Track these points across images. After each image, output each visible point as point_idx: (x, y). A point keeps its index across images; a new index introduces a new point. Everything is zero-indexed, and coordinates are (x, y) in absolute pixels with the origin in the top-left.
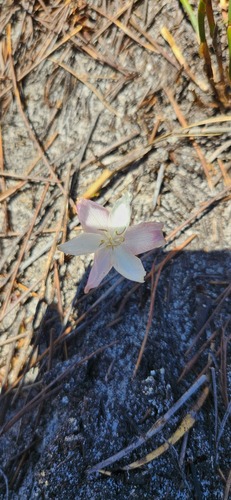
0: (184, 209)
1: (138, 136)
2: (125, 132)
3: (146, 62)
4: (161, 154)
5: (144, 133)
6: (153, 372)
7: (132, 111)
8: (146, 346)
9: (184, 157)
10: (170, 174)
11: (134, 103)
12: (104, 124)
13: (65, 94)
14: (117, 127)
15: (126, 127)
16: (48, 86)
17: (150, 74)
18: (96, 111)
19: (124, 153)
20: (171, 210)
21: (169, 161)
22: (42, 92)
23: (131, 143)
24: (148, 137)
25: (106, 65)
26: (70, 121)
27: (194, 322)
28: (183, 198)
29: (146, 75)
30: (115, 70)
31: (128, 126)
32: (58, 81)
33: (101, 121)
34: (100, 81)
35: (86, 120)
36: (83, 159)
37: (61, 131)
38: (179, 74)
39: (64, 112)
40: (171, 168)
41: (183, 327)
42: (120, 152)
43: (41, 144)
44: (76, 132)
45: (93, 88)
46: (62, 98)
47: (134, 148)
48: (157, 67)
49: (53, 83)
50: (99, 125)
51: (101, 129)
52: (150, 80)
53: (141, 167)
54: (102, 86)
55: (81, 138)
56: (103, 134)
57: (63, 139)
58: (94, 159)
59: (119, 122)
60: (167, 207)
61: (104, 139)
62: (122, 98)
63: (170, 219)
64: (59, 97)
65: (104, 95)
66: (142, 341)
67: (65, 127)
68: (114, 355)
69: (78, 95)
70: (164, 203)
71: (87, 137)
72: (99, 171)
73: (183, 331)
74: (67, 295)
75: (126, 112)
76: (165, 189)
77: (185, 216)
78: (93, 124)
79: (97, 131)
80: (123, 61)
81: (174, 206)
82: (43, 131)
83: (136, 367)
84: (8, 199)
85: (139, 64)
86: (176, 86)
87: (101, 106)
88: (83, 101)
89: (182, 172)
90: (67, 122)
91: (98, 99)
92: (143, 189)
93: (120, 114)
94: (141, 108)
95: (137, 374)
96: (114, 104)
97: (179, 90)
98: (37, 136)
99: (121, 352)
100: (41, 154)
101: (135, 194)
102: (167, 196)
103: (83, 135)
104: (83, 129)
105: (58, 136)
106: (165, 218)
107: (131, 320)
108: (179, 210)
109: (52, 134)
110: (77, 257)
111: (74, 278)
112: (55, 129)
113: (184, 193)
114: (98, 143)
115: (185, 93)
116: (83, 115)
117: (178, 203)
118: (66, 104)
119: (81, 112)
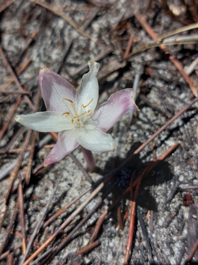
0: (163, 119)
1: (110, 54)
2: (99, 52)
4: (138, 69)
5: (118, 52)
9: (161, 72)
10: (147, 87)
11: (108, 29)
12: (78, 48)
13: (41, 27)
14: (91, 49)
15: (100, 48)
16: (24, 21)
17: (123, 5)
18: (70, 38)
20: (149, 122)
21: (144, 77)
22: (18, 27)
23: (105, 61)
24: (122, 55)
26: (45, 49)
27: (184, 240)
28: (162, 108)
29: (120, 6)
31: (101, 48)
33: (75, 46)
35: (60, 47)
37: (34, 57)
39: (39, 43)
40: (149, 82)
41: (171, 249)
43: (14, 69)
44: (50, 58)
45: (69, 19)
46: (37, 31)
50: (73, 50)
51: (75, 53)
52: (123, 10)
53: (116, 85)
54: (77, 18)
55: (54, 61)
56: (77, 58)
57: (36, 65)
59: (93, 44)
60: (145, 119)
61: (77, 62)
62: (96, 26)
63: (149, 130)
64: (33, 30)
65: (78, 24)
67: (39, 56)
69: (53, 27)
70: (141, 116)
71: (60, 59)
73: (173, 254)
74: (32, 219)
75: (100, 37)
76: (142, 102)
78: (67, 49)
79: (71, 56)
81: (153, 118)
82: (16, 58)
86: (148, 13)
87: (75, 34)
88: (58, 32)
89: (160, 84)
90: (41, 51)
91: (73, 28)
93: (94, 39)
96: (88, 32)
97: (152, 15)
98: (10, 63)
100: (14, 79)
102: (144, 110)
103: (57, 59)
104: (56, 55)
105: (31, 63)
106: (143, 129)
107: (108, 247)
108: (158, 122)
109: (26, 61)
110: (46, 177)
111: (40, 198)
112: (29, 57)
113: (162, 104)
114: (71, 65)
115: (158, 20)
116: (58, 43)
117: (157, 115)
118: (41, 35)
119: (56, 41)
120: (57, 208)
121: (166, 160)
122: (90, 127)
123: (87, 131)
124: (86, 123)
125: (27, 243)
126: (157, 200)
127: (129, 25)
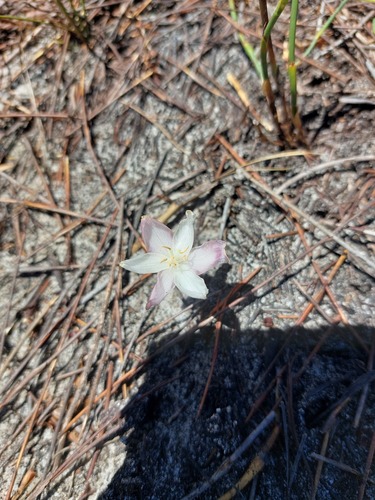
0: (250, 242)
1: (204, 172)
2: (192, 169)
3: (213, 106)
4: (228, 189)
5: (210, 170)
6: (218, 410)
7: (199, 149)
8: (211, 383)
9: (250, 192)
10: (237, 208)
11: (201, 142)
12: (171, 161)
13: (134, 133)
14: (184, 163)
15: (193, 164)
16: (117, 126)
17: (217, 116)
18: (163, 149)
19: (191, 188)
20: (237, 244)
21: (235, 197)
22: (111, 131)
23: (198, 178)
24: (214, 173)
25: (174, 106)
26: (138, 158)
27: (262, 358)
28: (249, 231)
29: (213, 116)
30: (184, 111)
31: (195, 163)
32: (128, 121)
33: (168, 158)
34: (168, 121)
35: (154, 157)
36: (150, 194)
37: (129, 168)
38: (245, 116)
39: (132, 151)
40: (238, 203)
41: (251, 364)
42: (187, 187)
43: (108, 179)
44: (144, 169)
45: (162, 128)
46: (131, 137)
47: (200, 183)
48: (224, 110)
49: (123, 123)
50: (167, 162)
51: (169, 166)
52: (217, 122)
53: (207, 203)
54: (171, 126)
55: (148, 174)
56: (170, 171)
57: (130, 175)
58: (160, 193)
59: (186, 159)
60: (233, 240)
61: (171, 176)
62: (189, 138)
63: (236, 252)
64: (127, 136)
65: (171, 134)
66: (207, 379)
67: (133, 165)
68: (177, 395)
69: (147, 134)
70: (230, 236)
71: (154, 172)
72: (166, 206)
73: (251, 368)
74: (128, 330)
75: (193, 150)
76: (231, 224)
77: (252, 250)
78: (161, 161)
79: (164, 168)
80: (191, 104)
81: (241, 240)
82: (111, 167)
83: (201, 406)
84: (72, 232)
85: (207, 106)
86: (242, 127)
87: (169, 145)
88: (151, 140)
89: (248, 207)
90: (135, 160)
91: (166, 138)
92: (209, 224)
93: (188, 152)
94: (208, 146)
95: (202, 414)
96: (182, 143)
97: (245, 130)
98: (104, 172)
99: (185, 391)
100: (108, 189)
101: (201, 229)
102: (233, 230)
103: (151, 171)
104: (150, 166)
105: (125, 173)
106: (231, 251)
107: (196, 357)
108: (245, 244)
109: (120, 171)
110: (141, 290)
111: (137, 312)
112: (123, 166)
113: (250, 227)
114: (165, 179)
115: (251, 134)
116: (151, 153)
117: (244, 237)
118: (135, 143)
119: (150, 150)
120: (150, 321)
121: (250, 283)
122: (185, 267)
123: (182, 271)
124: (181, 263)
125: (124, 354)
126: (241, 319)
127: (222, 140)
